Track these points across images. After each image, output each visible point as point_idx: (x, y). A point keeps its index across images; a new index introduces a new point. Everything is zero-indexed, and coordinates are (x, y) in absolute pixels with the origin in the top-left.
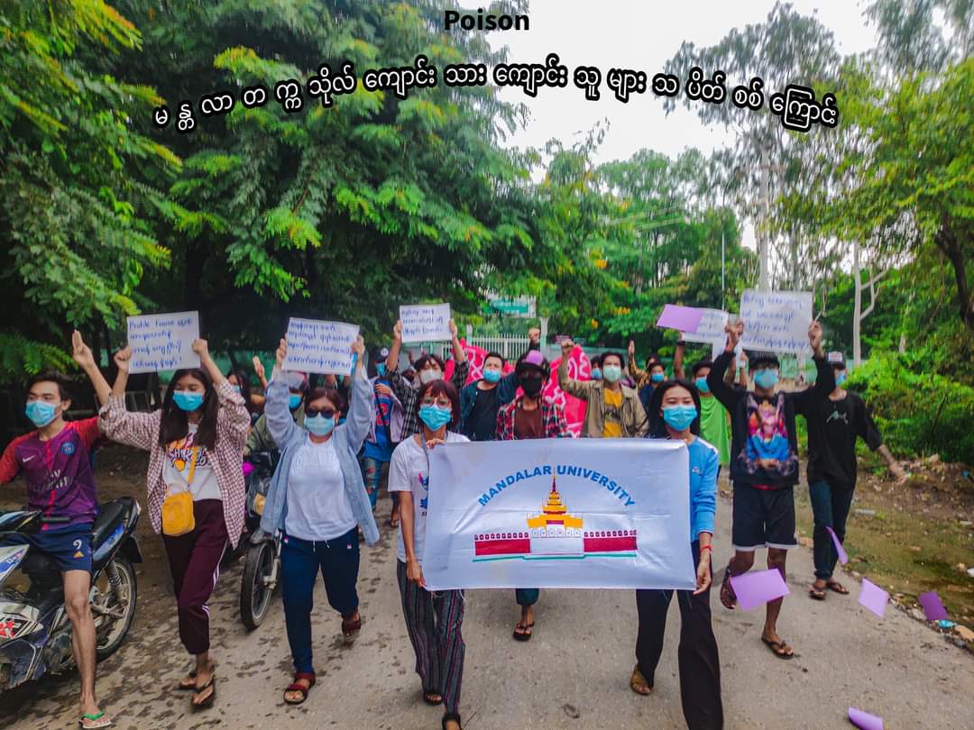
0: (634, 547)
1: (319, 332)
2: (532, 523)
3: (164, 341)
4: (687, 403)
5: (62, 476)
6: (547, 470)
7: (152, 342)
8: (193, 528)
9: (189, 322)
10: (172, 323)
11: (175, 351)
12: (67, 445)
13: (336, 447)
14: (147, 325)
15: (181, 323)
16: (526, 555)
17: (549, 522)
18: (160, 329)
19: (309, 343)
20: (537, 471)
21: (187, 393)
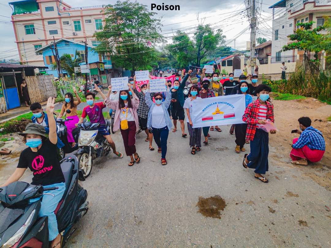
0: (234, 116)
1: (157, 82)
2: (213, 114)
3: (120, 84)
4: (246, 86)
5: (97, 116)
6: (216, 103)
7: (117, 84)
8: (128, 128)
9: (126, 79)
10: (122, 79)
11: (123, 86)
12: (97, 109)
13: (162, 107)
14: (116, 80)
15: (124, 79)
16: (212, 120)
17: (217, 113)
18: (119, 81)
19: (155, 85)
20: (214, 104)
21: (123, 95)
